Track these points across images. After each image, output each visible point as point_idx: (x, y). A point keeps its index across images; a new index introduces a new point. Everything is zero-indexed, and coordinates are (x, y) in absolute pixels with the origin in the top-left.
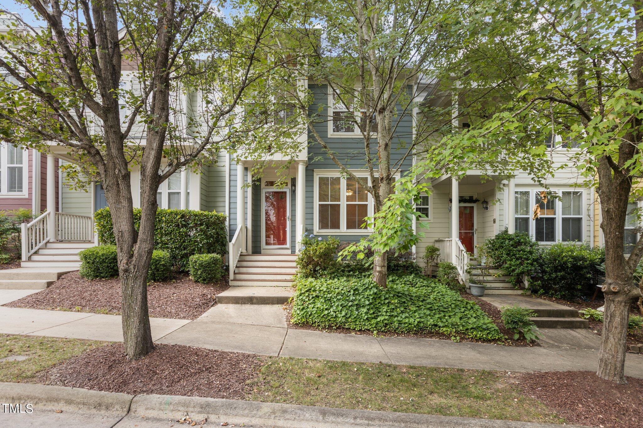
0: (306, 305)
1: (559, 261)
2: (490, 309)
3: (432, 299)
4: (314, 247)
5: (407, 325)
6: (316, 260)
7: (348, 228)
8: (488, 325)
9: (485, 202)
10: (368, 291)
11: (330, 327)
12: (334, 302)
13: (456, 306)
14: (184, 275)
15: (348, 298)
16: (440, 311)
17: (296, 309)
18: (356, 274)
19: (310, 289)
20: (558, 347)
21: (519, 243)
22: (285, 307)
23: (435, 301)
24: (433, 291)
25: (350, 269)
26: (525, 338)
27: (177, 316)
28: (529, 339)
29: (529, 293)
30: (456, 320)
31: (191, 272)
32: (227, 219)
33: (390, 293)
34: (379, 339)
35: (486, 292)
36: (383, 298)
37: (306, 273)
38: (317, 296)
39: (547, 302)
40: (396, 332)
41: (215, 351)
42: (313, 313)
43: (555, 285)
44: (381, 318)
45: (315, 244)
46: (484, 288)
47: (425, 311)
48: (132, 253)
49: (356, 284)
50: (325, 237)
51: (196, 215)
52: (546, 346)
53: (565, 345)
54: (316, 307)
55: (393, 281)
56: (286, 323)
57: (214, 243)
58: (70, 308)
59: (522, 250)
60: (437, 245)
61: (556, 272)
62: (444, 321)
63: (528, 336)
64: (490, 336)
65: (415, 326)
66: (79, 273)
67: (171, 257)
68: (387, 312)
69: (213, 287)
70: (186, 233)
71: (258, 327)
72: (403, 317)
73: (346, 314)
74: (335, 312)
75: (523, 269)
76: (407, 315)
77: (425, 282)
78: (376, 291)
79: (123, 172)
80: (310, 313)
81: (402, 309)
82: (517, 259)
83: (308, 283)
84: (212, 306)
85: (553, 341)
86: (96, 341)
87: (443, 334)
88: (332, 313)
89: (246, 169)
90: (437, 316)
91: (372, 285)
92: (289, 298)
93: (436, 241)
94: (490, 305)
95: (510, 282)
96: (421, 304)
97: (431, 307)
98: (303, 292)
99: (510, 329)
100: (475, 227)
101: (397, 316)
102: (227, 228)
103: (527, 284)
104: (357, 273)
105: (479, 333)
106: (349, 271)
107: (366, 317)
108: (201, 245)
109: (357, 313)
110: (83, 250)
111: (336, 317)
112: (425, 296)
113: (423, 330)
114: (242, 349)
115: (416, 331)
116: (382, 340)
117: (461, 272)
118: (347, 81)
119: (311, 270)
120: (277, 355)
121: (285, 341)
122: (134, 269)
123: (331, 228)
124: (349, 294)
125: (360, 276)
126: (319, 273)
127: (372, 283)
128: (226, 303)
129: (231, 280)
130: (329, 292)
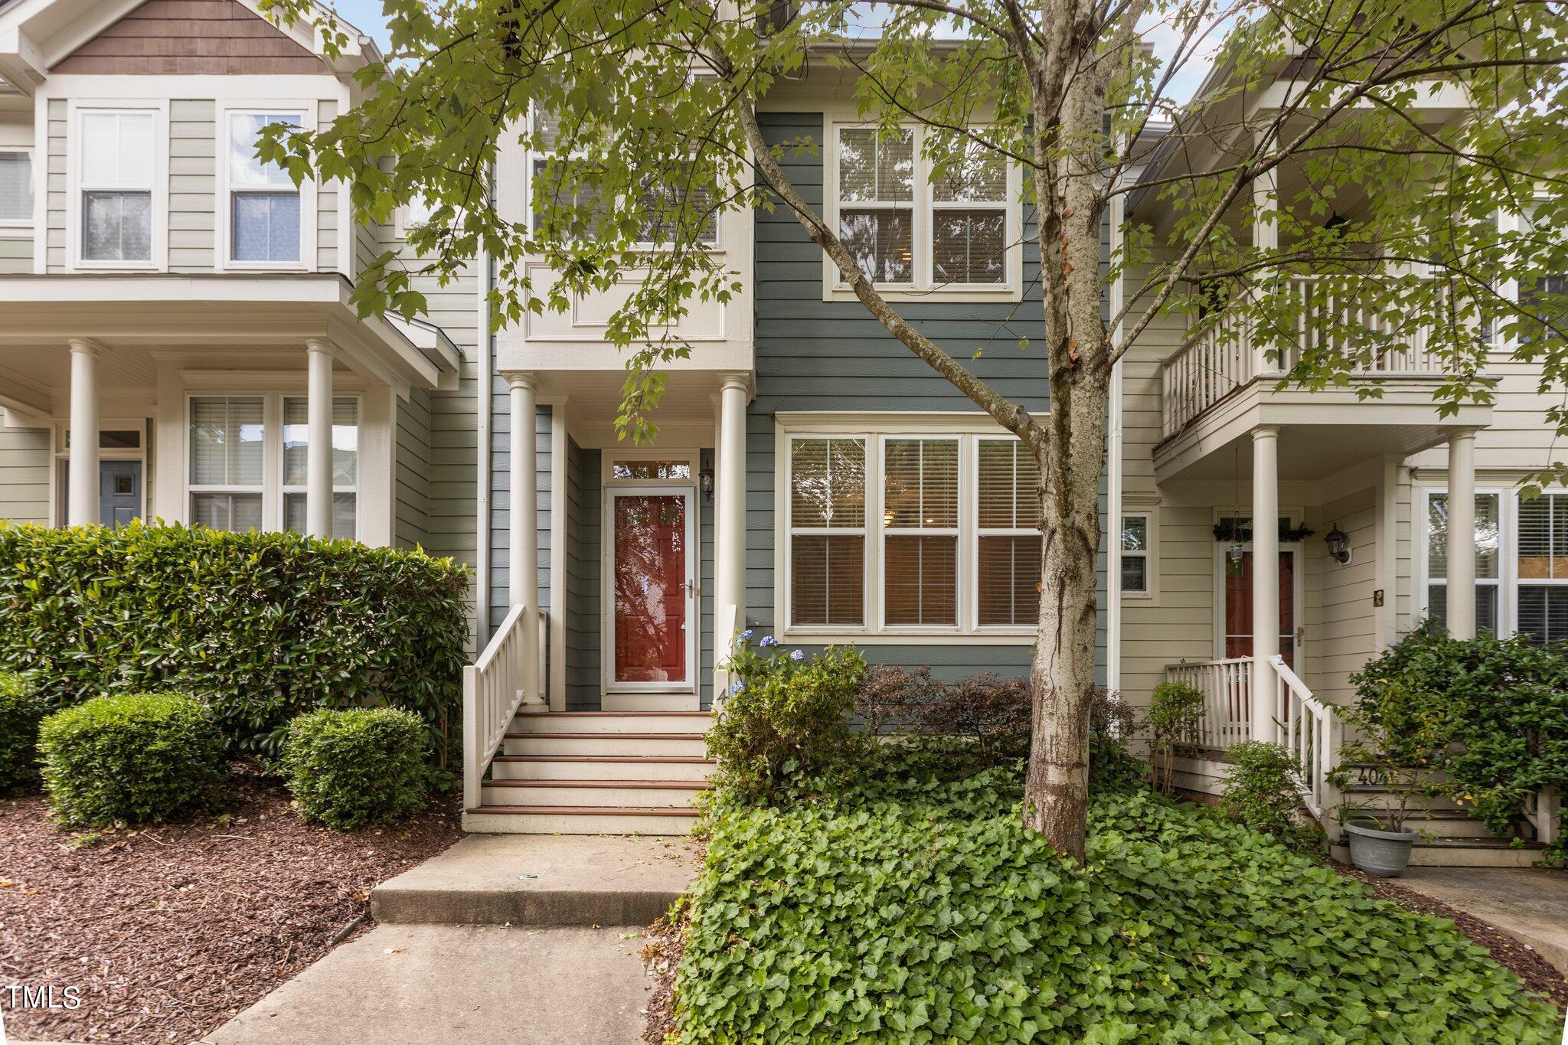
0: (738, 953)
4: (777, 681)
6: (782, 733)
7: (890, 619)
9: (1337, 536)
10: (1014, 878)
12: (867, 933)
14: (270, 796)
15: (929, 920)
17: (694, 973)
18: (929, 787)
19: (761, 866)
22: (653, 941)
25: (903, 767)
29: (1557, 860)
31: (296, 784)
32: (483, 587)
33: (1110, 890)
35: (1417, 856)
36: (1086, 916)
37: (744, 785)
38: (790, 904)
42: (772, 1004)
45: (780, 672)
46: (1410, 845)
50: (814, 651)
54: (787, 965)
69: (375, 844)
78: (1048, 879)
83: (749, 835)
89: (544, 411)
91: (1027, 850)
92: (673, 898)
93: (1174, 669)
98: (728, 877)
100: (1298, 621)
102: (478, 619)
103: (1546, 827)
104: (934, 783)
106: (903, 776)
108: (345, 674)
119: (763, 775)
123: (834, 620)
124: (933, 894)
125: (943, 796)
126: (796, 786)
127: (1025, 840)
128: (414, 921)
129: (470, 812)
130: (843, 881)
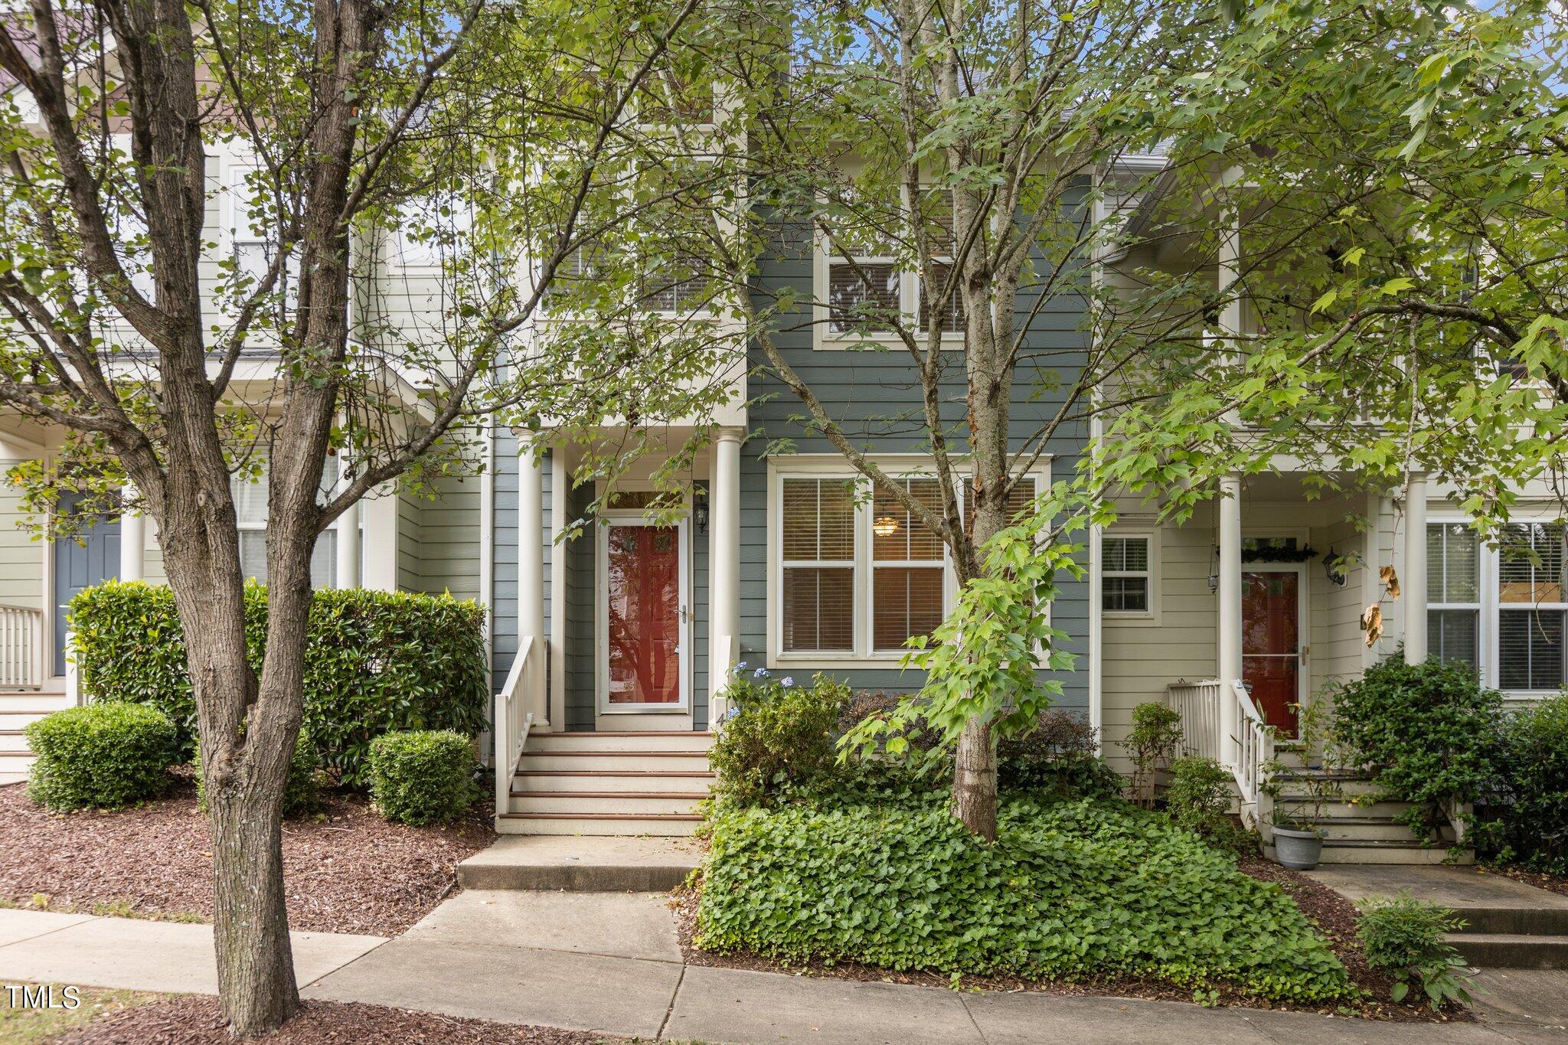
0: (741, 892)
1: (1558, 754)
2: (1330, 909)
3: (1143, 875)
4: (767, 708)
5: (1055, 955)
6: (773, 750)
7: (878, 645)
8: (1312, 955)
9: (1334, 560)
10: (937, 848)
11: (816, 961)
12: (830, 883)
13: (1218, 897)
14: (352, 800)
15: (872, 872)
16: (1164, 913)
17: (710, 904)
18: (903, 796)
19: (755, 844)
20: (1531, 1024)
21: (1438, 696)
22: (675, 900)
23: (1151, 884)
24: (1147, 853)
25: (883, 780)
26: (1426, 998)
27: (341, 924)
28: (1437, 999)
29: (1468, 857)
30: (1212, 939)
31: (377, 790)
32: (487, 620)
33: (1007, 857)
34: (965, 996)
35: (1327, 855)
36: (983, 871)
37: (742, 792)
38: (777, 866)
39: (1520, 886)
40: (1022, 976)
41: (472, 1021)
42: (763, 916)
43: (1549, 832)
44: (975, 933)
45: (771, 699)
46: (1318, 843)
47: (1116, 912)
48: (241, 731)
49: (900, 826)
50: (802, 677)
51: (389, 608)
52: (1493, 1022)
53: (1557, 1020)
54: (773, 897)
55: (1022, 819)
56: (679, 948)
57: (447, 697)
58: (16, 899)
59: (1444, 718)
60: (1174, 704)
61: (1549, 789)
62: (1175, 942)
63: (1434, 992)
64: (1315, 988)
65: (1081, 959)
66: (25, 791)
67: (311, 739)
68: (993, 914)
69: (445, 836)
70: (358, 663)
71: (593, 958)
72: (1046, 929)
73: (867, 921)
74: (833, 915)
75: (1446, 780)
76: (1058, 923)
77: (1127, 822)
78: (960, 848)
79: (220, 501)
80: (752, 918)
81: (1044, 906)
82: (1431, 748)
83: (746, 825)
84: (446, 896)
85: (1520, 1006)
86: (122, 991)
87: (1167, 984)
88: (823, 917)
89: (547, 454)
90: (1153, 927)
91: (949, 831)
92: (688, 871)
93: (1174, 688)
94: (1331, 896)
95: (1405, 824)
96: (1104, 889)
97: (1137, 901)
98: (731, 851)
99: (1382, 968)
100: (1302, 642)
101: (1025, 928)
102: (487, 647)
103: (1460, 828)
104: (907, 793)
105: (1283, 979)
106: (881, 788)
107: (928, 929)
108: (406, 703)
109: (900, 915)
110: (38, 718)
111: (835, 928)
112: (1121, 868)
113: (1107, 972)
114: (548, 1018)
115: (1083, 973)
116: (977, 1000)
117: (1246, 791)
118: (872, 182)
119: (757, 784)
120: (654, 1035)
121: (677, 999)
122: (250, 777)
123: (824, 646)
124: (878, 858)
125: (915, 803)
126: (784, 793)
127: (949, 825)
128: (490, 887)
129: (502, 817)
130: (815, 853)
